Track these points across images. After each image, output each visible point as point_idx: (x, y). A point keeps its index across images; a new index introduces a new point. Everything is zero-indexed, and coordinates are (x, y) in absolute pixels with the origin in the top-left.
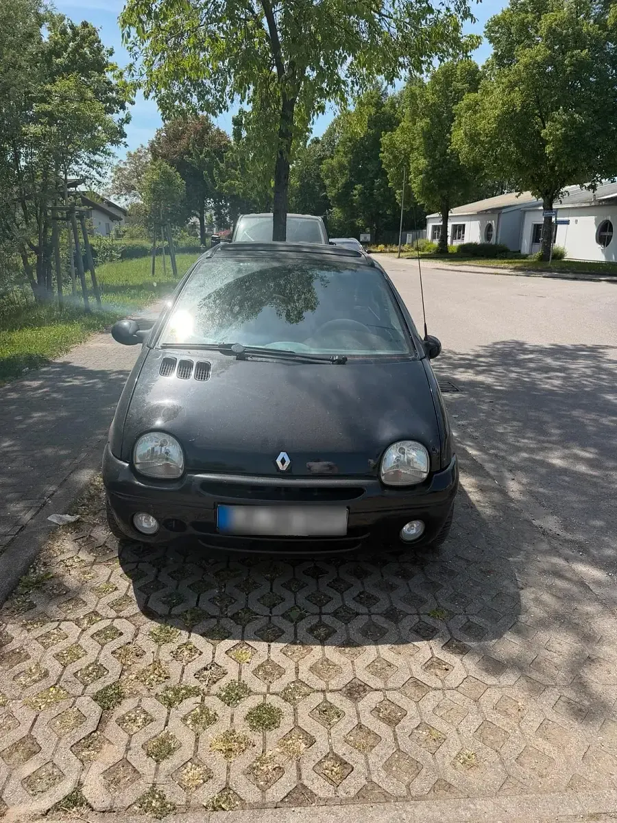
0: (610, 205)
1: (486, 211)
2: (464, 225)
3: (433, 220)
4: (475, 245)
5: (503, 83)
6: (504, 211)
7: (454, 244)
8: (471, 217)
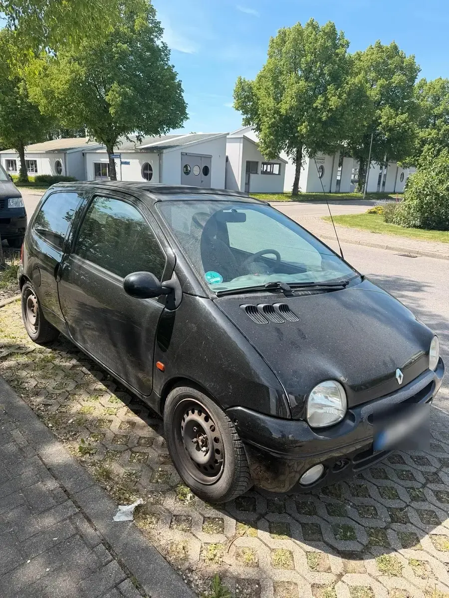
0: (146, 153)
1: (54, 151)
2: (35, 161)
3: (4, 155)
4: (49, 176)
5: (67, 56)
6: (68, 152)
7: (31, 175)
8: (40, 154)
